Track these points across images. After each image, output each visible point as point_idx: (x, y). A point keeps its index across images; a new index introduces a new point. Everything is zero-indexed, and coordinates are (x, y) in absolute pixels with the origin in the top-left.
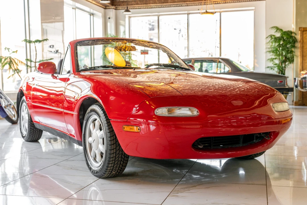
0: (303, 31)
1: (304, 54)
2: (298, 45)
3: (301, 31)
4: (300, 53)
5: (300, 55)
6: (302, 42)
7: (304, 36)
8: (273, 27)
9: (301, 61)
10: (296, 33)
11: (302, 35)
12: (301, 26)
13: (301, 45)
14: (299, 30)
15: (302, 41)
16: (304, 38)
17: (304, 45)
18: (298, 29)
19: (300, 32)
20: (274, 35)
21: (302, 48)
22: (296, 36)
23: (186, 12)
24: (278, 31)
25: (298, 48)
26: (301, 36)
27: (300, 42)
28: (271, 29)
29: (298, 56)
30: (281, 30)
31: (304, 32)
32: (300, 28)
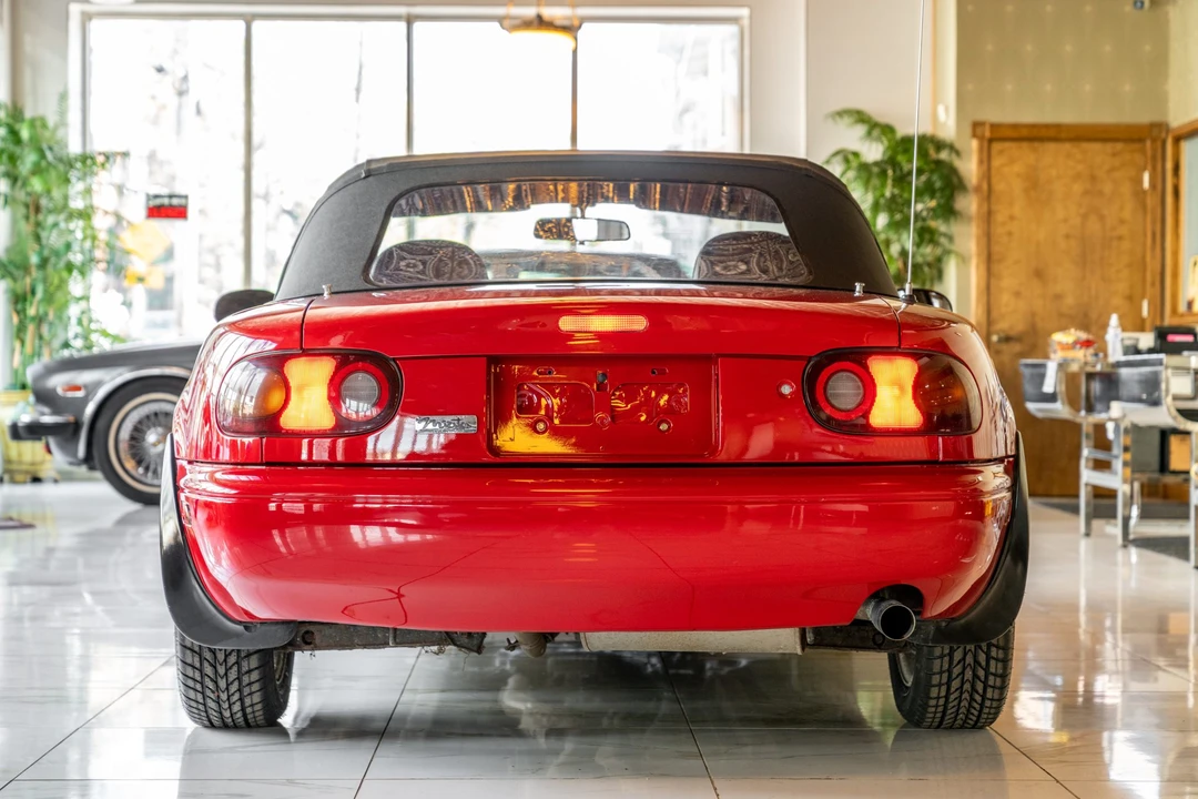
0: (991, 141)
1: (996, 249)
2: (969, 204)
3: (981, 138)
4: (978, 244)
5: (979, 255)
6: (988, 194)
7: (996, 163)
8: (841, 114)
9: (983, 284)
10: (958, 145)
11: (986, 158)
12: (981, 117)
13: (980, 206)
14: (974, 135)
15: (985, 186)
16: (993, 172)
17: (994, 207)
18: (968, 130)
19: (975, 144)
20: (856, 154)
21: (988, 217)
22: (958, 163)
23: (402, 10)
24: (876, 132)
25: (970, 219)
26: (981, 162)
27: (978, 189)
28: (834, 119)
29: (970, 258)
30: (888, 130)
31: (996, 146)
32: (976, 125)
